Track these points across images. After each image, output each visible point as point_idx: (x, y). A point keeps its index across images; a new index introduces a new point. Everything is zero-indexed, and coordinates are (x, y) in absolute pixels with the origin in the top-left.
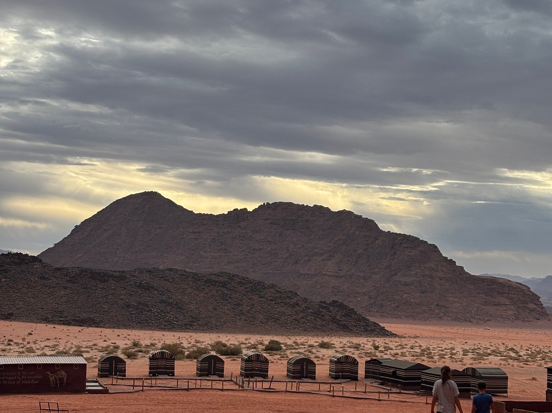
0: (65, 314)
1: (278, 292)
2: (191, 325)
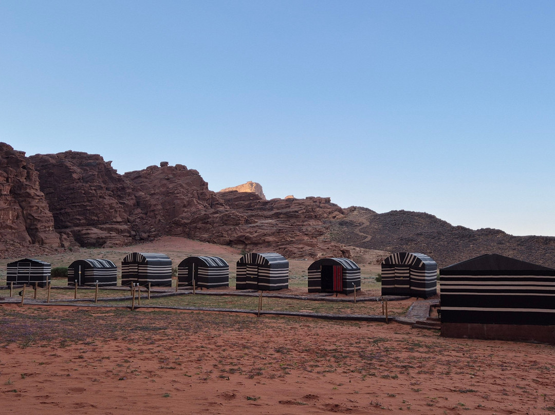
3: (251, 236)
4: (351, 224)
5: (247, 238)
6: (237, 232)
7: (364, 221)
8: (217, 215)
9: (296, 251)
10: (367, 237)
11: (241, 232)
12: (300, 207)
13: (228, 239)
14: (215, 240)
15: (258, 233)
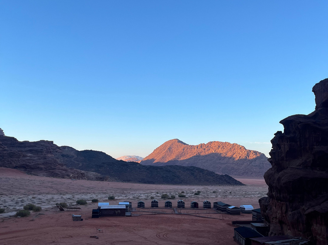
0: (145, 180)
1: (208, 172)
2: (181, 183)
3: (30, 164)
4: (67, 156)
5: (27, 166)
6: (20, 161)
7: (74, 154)
8: (6, 152)
9: (59, 173)
10: (79, 164)
11: (22, 162)
12: (43, 147)
13: (14, 165)
14: (6, 166)
15: (34, 163)
